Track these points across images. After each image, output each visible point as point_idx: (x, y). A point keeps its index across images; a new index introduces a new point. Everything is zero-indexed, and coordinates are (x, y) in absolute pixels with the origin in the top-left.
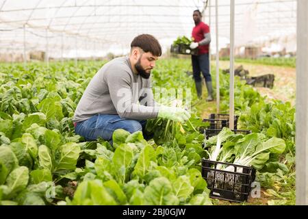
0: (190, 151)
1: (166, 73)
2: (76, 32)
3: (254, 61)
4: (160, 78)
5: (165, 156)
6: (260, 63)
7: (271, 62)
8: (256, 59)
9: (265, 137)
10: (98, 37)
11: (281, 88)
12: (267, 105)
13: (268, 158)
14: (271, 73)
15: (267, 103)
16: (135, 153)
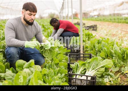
0: (61, 68)
1: (48, 25)
2: (6, 7)
3: (86, 19)
4: (45, 27)
5: (47, 74)
6: (89, 20)
7: (94, 19)
8: (87, 18)
9: (101, 59)
10: (17, 9)
11: (101, 31)
12: (98, 40)
13: (104, 71)
14: (95, 24)
15: (98, 39)
16: (29, 75)
